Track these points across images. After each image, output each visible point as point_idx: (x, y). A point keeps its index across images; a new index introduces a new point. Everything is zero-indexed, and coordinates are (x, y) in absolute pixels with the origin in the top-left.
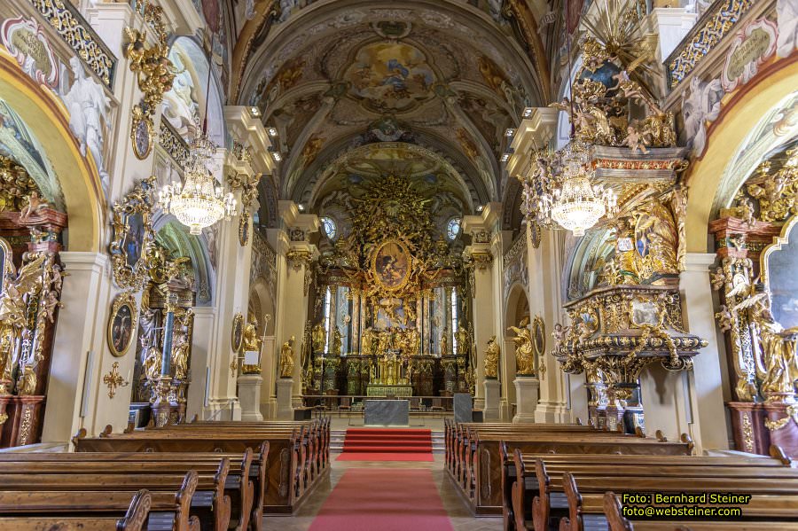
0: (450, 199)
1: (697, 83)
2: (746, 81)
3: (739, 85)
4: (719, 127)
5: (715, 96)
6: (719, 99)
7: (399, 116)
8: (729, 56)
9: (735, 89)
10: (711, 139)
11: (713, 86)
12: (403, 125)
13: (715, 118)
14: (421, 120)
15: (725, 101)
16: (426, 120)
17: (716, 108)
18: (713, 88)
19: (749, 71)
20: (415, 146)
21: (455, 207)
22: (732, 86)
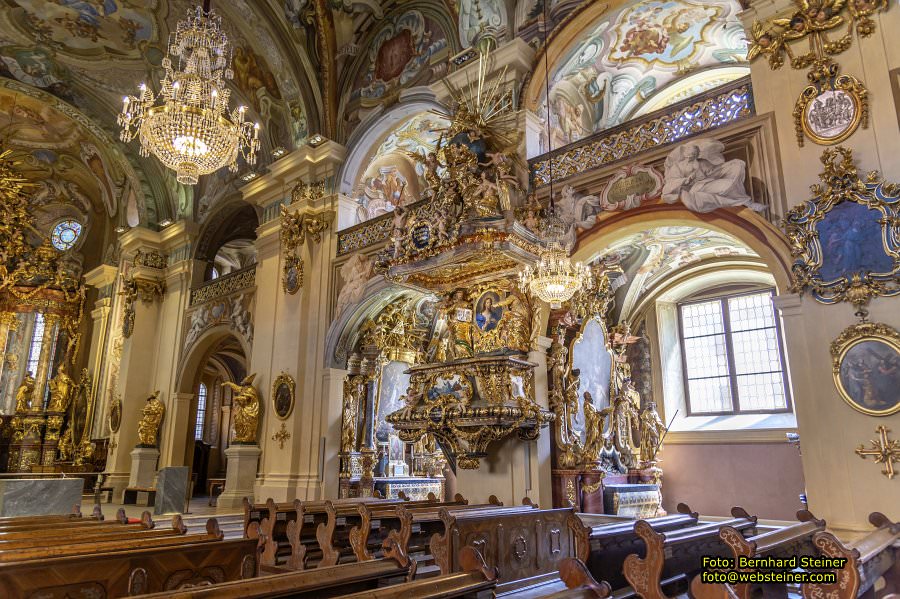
0: (69, 192)
1: (571, 191)
2: (628, 208)
3: (618, 209)
4: (592, 236)
5: (590, 210)
6: (594, 213)
7: (62, 57)
8: (612, 182)
9: (615, 211)
10: (582, 243)
11: (590, 200)
12: (61, 72)
13: (590, 227)
14: (97, 77)
15: (603, 216)
16: (105, 81)
17: (591, 219)
18: (589, 202)
19: (631, 201)
20: (72, 108)
21: (77, 206)
22: (612, 207)
